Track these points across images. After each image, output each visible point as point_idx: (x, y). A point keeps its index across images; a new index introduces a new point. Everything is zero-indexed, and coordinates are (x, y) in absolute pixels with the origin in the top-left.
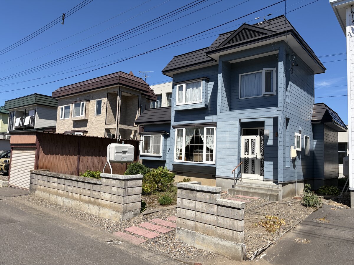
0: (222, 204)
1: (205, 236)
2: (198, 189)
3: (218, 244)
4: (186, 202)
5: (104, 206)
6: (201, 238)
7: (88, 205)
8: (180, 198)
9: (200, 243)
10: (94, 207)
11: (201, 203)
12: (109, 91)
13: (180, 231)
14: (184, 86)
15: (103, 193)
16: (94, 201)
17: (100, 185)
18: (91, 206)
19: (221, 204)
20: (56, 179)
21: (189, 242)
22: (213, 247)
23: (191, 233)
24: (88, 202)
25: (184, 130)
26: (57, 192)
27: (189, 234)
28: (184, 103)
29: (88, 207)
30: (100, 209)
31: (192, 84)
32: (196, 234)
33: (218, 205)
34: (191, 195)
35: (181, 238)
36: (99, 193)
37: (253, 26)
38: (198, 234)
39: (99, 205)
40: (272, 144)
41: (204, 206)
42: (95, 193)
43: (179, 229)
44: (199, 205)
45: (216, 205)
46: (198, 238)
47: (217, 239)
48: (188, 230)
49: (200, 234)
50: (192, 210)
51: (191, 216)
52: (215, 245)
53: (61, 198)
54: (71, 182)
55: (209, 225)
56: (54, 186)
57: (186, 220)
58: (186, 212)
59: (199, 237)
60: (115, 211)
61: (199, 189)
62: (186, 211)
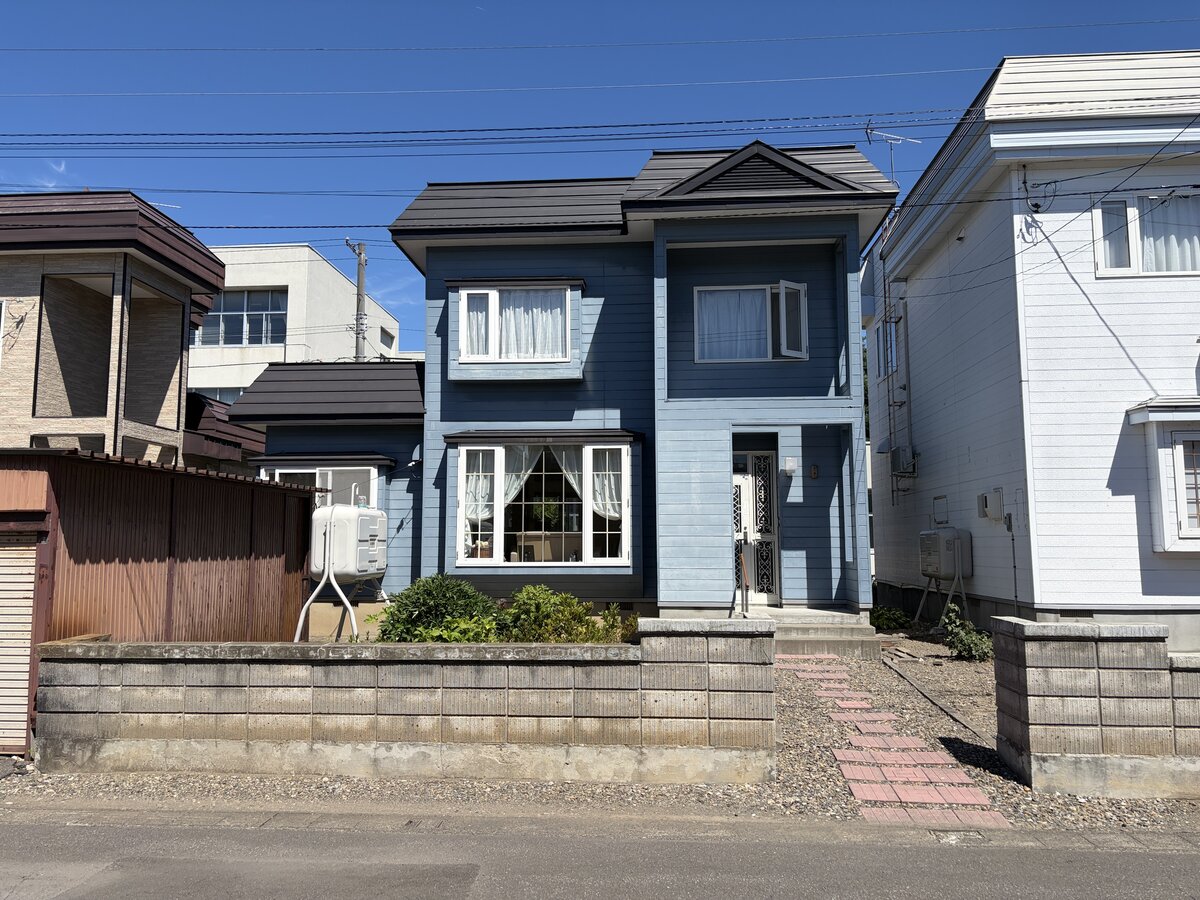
0: (1190, 666)
1: (1137, 761)
2: (1105, 634)
3: (1183, 771)
4: (1060, 677)
5: (666, 741)
6: (1127, 767)
7: (564, 752)
8: (1037, 667)
9: (1127, 783)
10: (606, 753)
11: (1117, 671)
12: (50, 269)
13: (1047, 764)
14: (494, 296)
15: (652, 695)
16: (602, 731)
17: (635, 663)
18: (582, 753)
19: (1185, 666)
20: (301, 672)
21: (1086, 788)
22: (1168, 786)
23: (1088, 762)
24: (564, 740)
25: (500, 453)
26: (313, 723)
27: (1082, 767)
28: (493, 356)
29: (563, 760)
30: (642, 753)
31: (524, 294)
32: (1108, 761)
33: (1173, 670)
34: (1080, 653)
35: (1055, 784)
36: (632, 695)
37: (780, 152)
38: (1114, 758)
39: (634, 741)
40: (801, 500)
41: (1130, 679)
42: (605, 701)
43: (1044, 760)
44: (1109, 679)
45: (1168, 671)
46: (1117, 772)
47: (1178, 760)
48: (1078, 755)
49: (1122, 757)
50: (1086, 697)
51: (1085, 713)
52: (1174, 776)
53: (355, 750)
54: (431, 674)
55: (1149, 729)
56: (288, 703)
57: (1066, 728)
58: (1063, 706)
59: (1120, 767)
60: (738, 749)
61: (1109, 636)
62: (1063, 701)
